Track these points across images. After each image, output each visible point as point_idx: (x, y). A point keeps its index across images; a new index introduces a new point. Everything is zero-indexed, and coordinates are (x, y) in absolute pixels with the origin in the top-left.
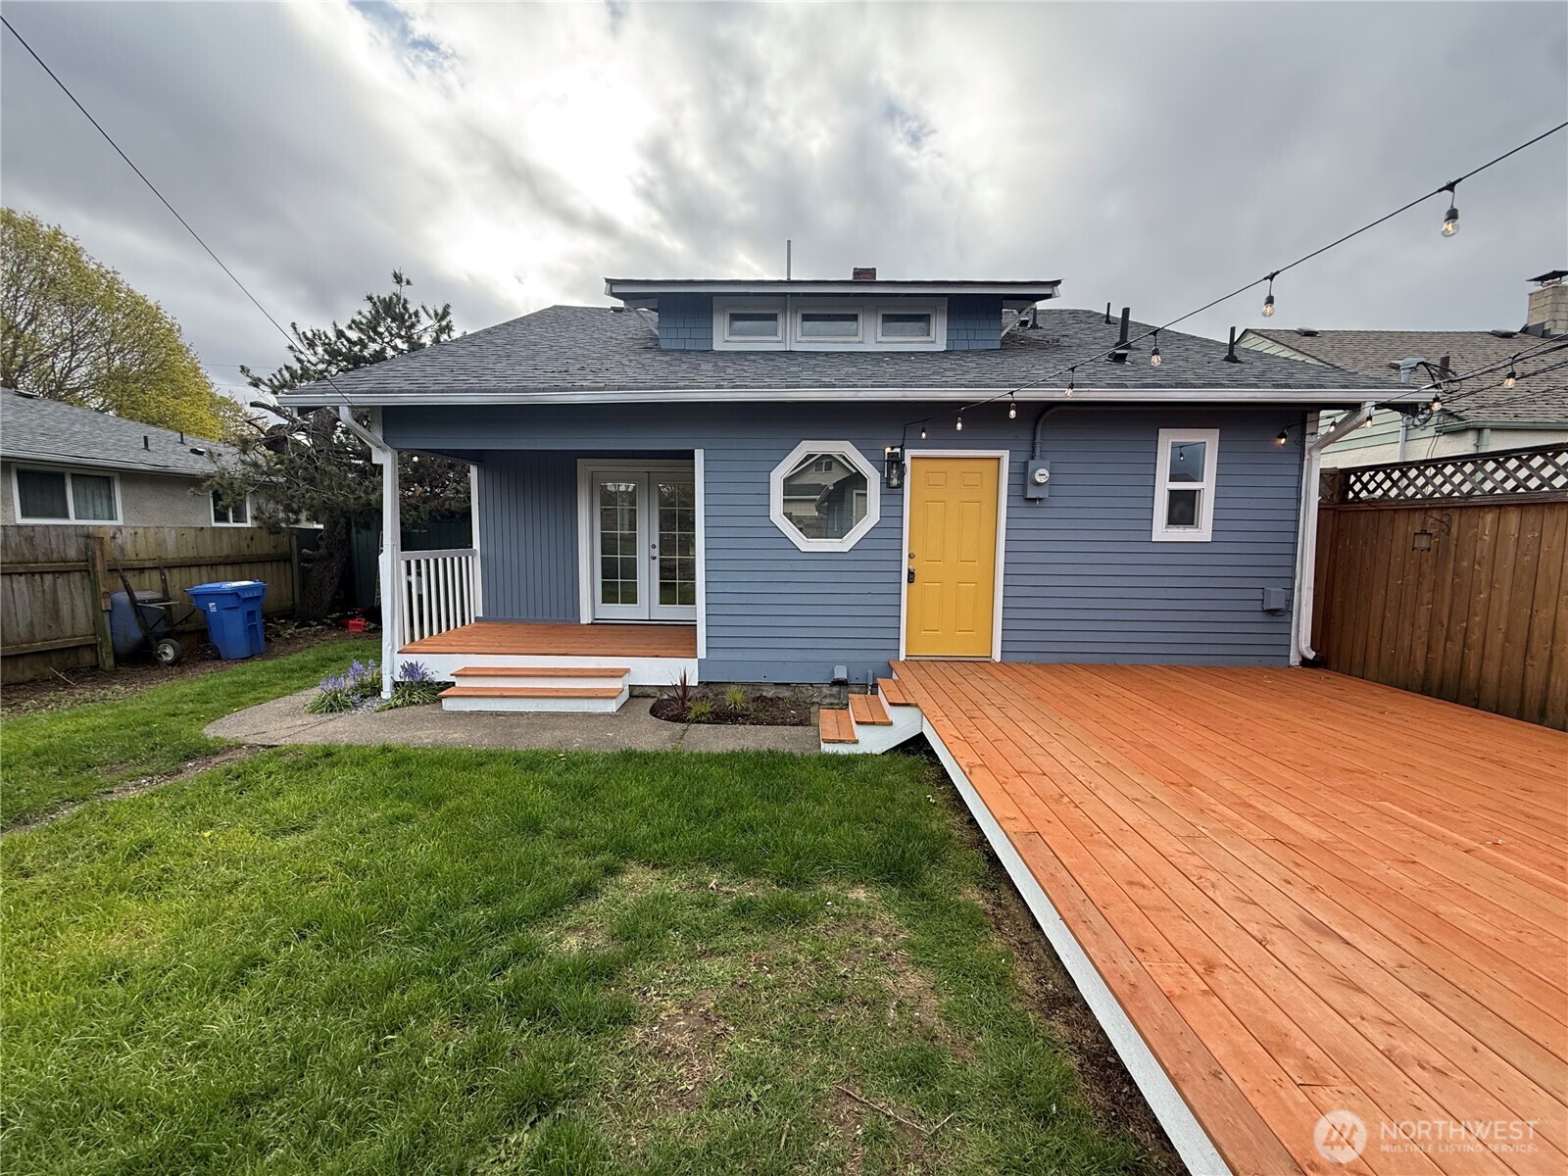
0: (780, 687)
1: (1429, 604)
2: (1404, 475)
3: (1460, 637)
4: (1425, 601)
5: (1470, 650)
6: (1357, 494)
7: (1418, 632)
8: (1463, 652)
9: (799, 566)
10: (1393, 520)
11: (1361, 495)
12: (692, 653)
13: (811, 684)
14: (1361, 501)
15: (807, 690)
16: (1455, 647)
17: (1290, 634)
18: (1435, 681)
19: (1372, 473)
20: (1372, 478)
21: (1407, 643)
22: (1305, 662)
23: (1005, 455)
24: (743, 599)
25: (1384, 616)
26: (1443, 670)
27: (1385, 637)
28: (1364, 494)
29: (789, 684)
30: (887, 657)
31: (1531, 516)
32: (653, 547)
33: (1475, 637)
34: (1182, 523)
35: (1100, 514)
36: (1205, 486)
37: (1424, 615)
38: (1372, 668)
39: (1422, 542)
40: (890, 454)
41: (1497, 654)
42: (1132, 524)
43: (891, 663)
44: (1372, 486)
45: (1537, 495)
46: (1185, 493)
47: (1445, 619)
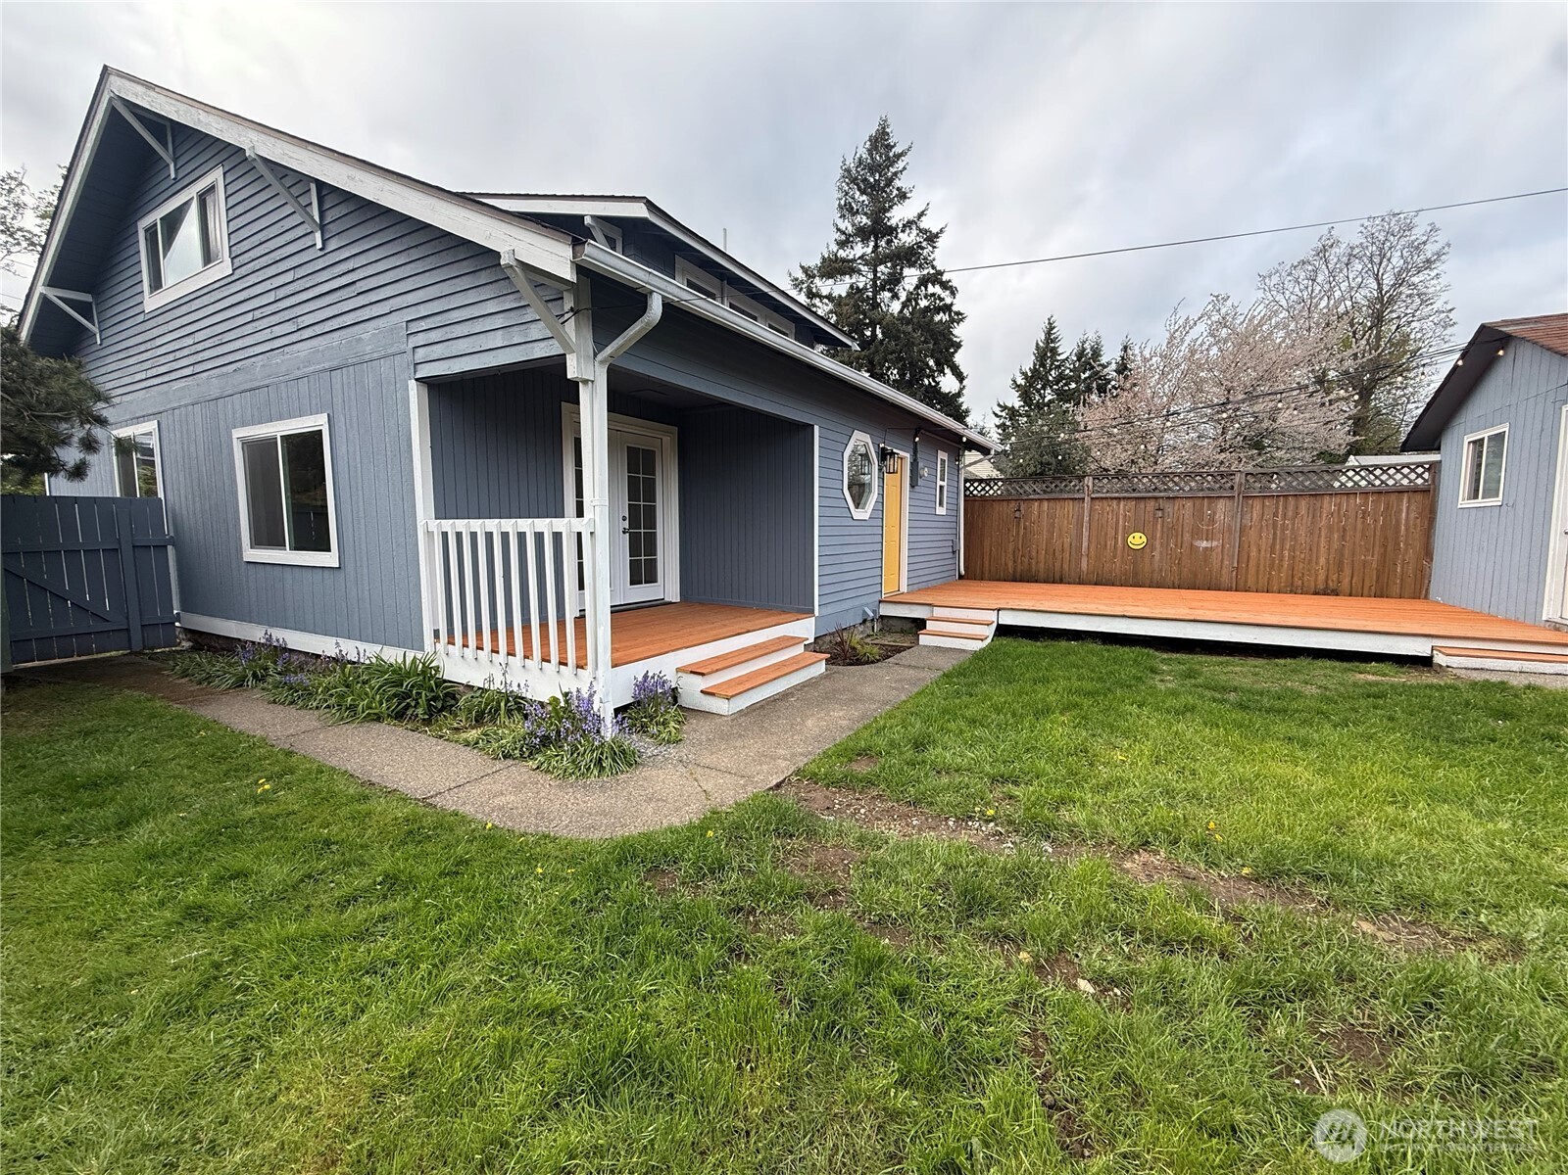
0: (844, 631)
1: (1012, 542)
2: (995, 484)
5: (1031, 559)
6: (971, 493)
7: (1008, 555)
8: (1029, 560)
9: (853, 531)
12: (809, 613)
13: (854, 626)
14: (974, 495)
15: (854, 630)
16: (1026, 560)
17: (956, 563)
19: (979, 482)
20: (979, 485)
21: (1003, 560)
22: (961, 577)
23: (908, 456)
25: (991, 550)
27: (992, 560)
28: (975, 492)
29: (846, 628)
30: (877, 597)
31: (1052, 504)
32: (624, 519)
33: (1034, 554)
34: (941, 504)
35: (926, 497)
36: (944, 484)
37: (1011, 546)
38: (987, 575)
39: (1017, 514)
40: (883, 449)
41: (1043, 561)
42: (932, 504)
43: (880, 602)
44: (979, 488)
45: (1053, 496)
46: (941, 487)
47: (1020, 548)
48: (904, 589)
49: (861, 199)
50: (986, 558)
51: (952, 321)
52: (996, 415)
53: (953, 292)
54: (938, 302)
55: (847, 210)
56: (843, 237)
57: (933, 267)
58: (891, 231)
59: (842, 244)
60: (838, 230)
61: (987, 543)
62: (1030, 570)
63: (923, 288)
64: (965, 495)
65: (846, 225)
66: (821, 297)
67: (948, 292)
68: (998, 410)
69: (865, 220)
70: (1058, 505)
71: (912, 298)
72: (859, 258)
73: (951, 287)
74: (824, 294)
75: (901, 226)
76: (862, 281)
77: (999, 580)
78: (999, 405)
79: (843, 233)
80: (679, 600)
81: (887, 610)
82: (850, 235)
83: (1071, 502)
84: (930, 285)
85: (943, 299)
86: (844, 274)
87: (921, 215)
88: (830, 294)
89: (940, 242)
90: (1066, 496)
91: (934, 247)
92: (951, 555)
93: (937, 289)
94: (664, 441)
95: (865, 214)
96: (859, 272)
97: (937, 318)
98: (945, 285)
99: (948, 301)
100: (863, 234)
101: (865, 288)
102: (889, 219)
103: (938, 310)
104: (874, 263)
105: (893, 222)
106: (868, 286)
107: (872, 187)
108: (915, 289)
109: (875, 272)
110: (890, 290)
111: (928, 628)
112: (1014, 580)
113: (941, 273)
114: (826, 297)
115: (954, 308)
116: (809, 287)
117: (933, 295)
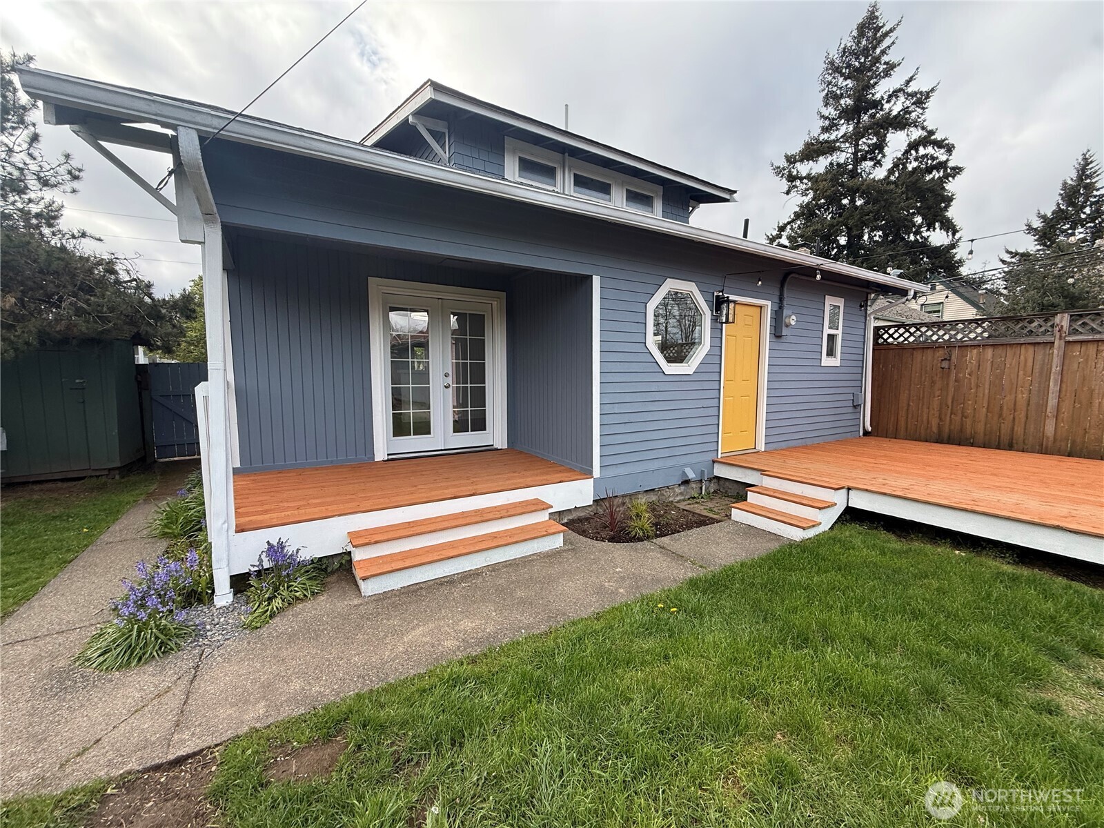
0: (649, 493)
1: (939, 396)
2: (918, 329)
3: (960, 412)
4: (936, 395)
5: (966, 418)
6: (885, 340)
7: (932, 412)
8: (962, 420)
9: (663, 387)
10: (912, 354)
11: (889, 341)
12: (588, 473)
13: (668, 487)
14: (889, 344)
15: (666, 492)
16: (957, 419)
17: (860, 419)
18: (945, 436)
19: (896, 329)
20: (896, 331)
21: (925, 418)
22: (866, 433)
23: (768, 304)
24: (626, 418)
25: (909, 405)
26: (950, 430)
27: (910, 416)
28: (890, 340)
29: (653, 490)
30: (711, 456)
31: (1000, 351)
32: (446, 375)
33: (969, 411)
34: (830, 353)
35: (810, 348)
36: (839, 332)
37: (936, 402)
38: (902, 432)
39: (945, 364)
40: (717, 296)
41: (983, 419)
42: (817, 356)
43: (714, 462)
44: (896, 335)
45: (1004, 340)
46: (832, 338)
47: (950, 404)
48: (761, 446)
49: (845, 84)
50: (902, 413)
51: (947, 176)
52: (1004, 262)
53: (950, 149)
54: (930, 162)
55: (832, 98)
56: (827, 122)
57: (923, 128)
58: (877, 104)
59: (825, 130)
60: (822, 117)
61: (904, 397)
62: (962, 430)
63: (913, 152)
64: (876, 343)
65: (831, 112)
66: (801, 179)
67: (943, 151)
68: (1007, 258)
69: (849, 101)
70: (1010, 352)
71: (899, 164)
72: (842, 137)
73: (947, 145)
74: (804, 175)
75: (886, 97)
76: (840, 157)
77: (919, 440)
78: (1008, 252)
79: (826, 118)
80: (505, 447)
81: (720, 471)
82: (834, 119)
83: (1031, 349)
84: (921, 148)
85: (937, 158)
86: (823, 153)
87: (908, 82)
88: (809, 174)
89: (931, 104)
90: (1022, 340)
91: (923, 109)
92: (851, 410)
93: (930, 150)
94: (492, 305)
95: (849, 96)
96: (839, 149)
97: (928, 178)
98: (939, 144)
99: (943, 158)
100: (849, 114)
101: (846, 164)
102: (873, 95)
103: (929, 170)
104: (854, 138)
105: (878, 97)
106: (850, 160)
107: (857, 70)
108: (903, 155)
109: (857, 145)
110: (871, 159)
111: (749, 500)
112: (939, 440)
113: (931, 133)
114: (805, 178)
115: (951, 164)
116: (790, 171)
117: (925, 156)
